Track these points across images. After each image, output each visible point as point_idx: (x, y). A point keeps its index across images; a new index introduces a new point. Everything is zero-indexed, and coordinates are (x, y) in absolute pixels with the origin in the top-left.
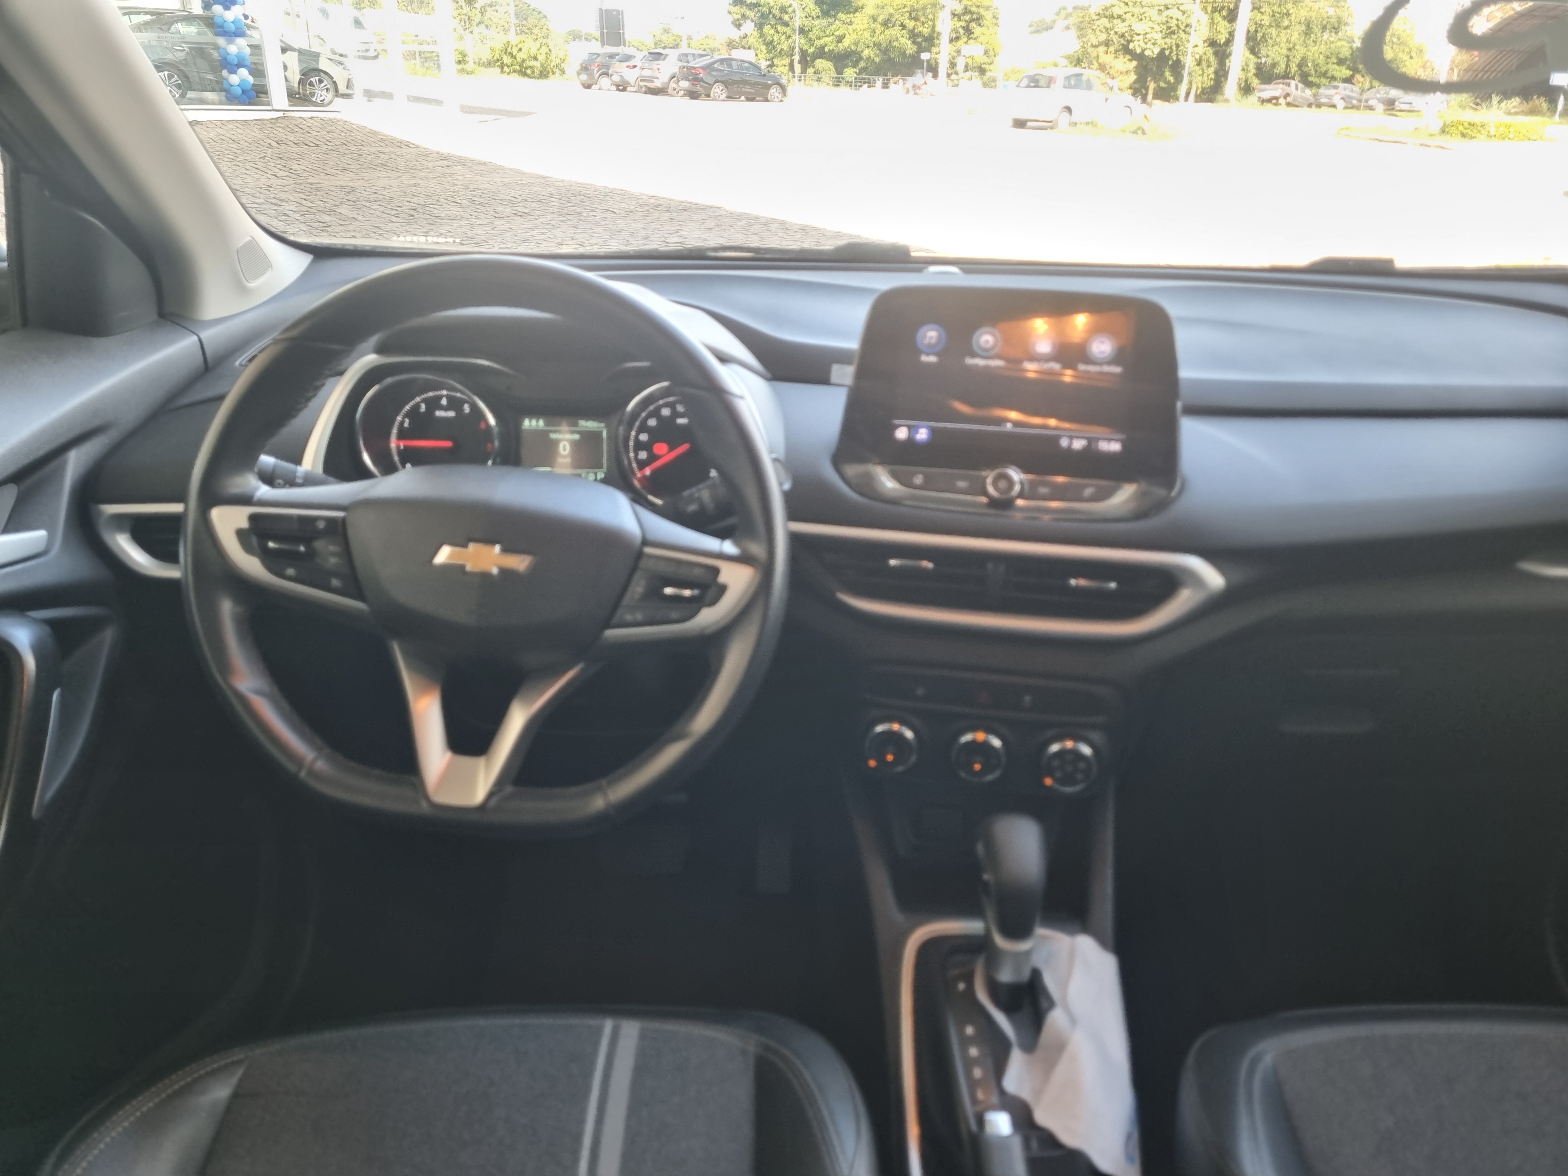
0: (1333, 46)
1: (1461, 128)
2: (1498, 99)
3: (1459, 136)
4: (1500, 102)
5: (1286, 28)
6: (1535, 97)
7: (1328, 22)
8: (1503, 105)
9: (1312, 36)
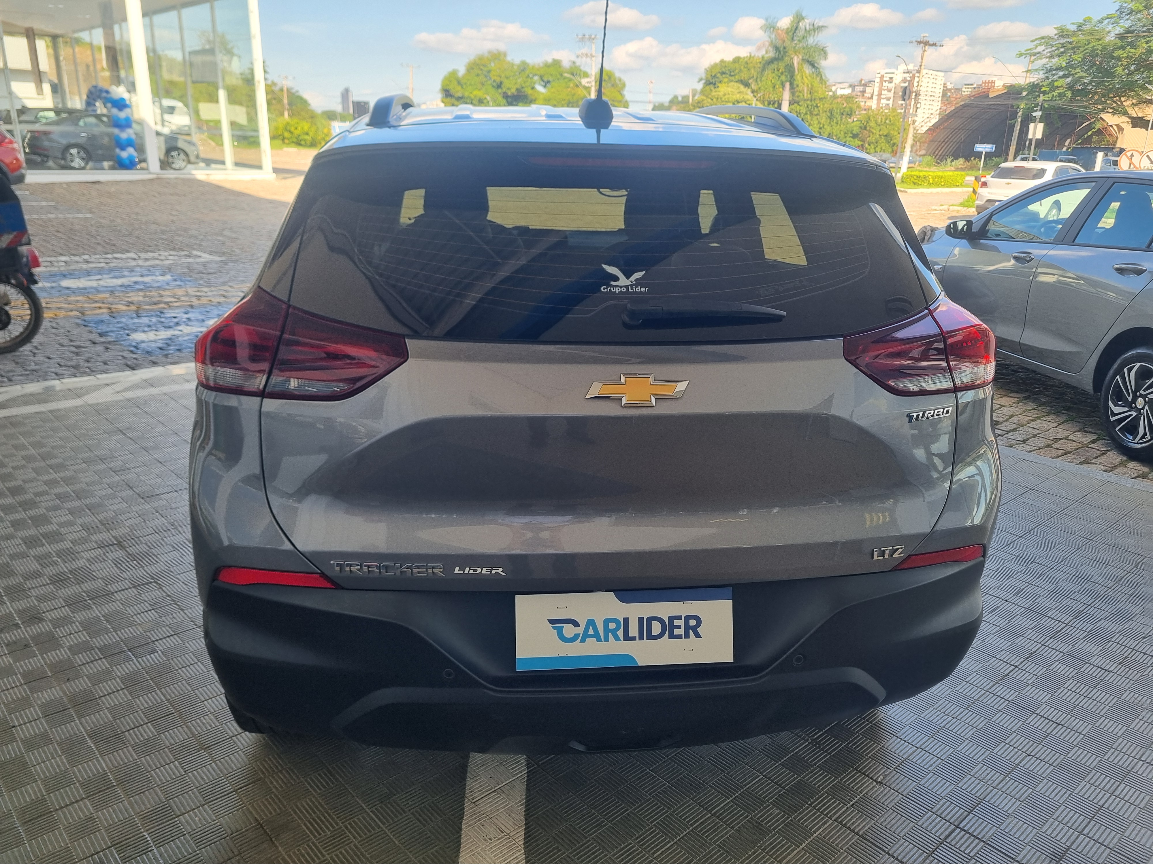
0: (848, 126)
1: (912, 179)
2: (950, 160)
3: (912, 184)
4: (951, 162)
5: (817, 115)
6: (973, 158)
7: (844, 111)
8: (954, 163)
9: (835, 119)
